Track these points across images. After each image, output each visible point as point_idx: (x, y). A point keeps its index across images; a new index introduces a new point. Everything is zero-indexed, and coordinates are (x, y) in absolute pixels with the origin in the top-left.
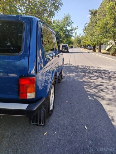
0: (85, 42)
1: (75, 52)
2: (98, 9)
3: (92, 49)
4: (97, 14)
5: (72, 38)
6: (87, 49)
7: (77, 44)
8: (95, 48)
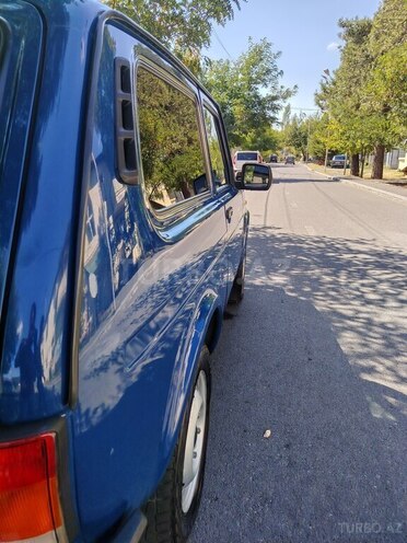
0: (322, 140)
1: (286, 177)
2: (372, 18)
3: (348, 167)
4: (371, 36)
5: (274, 127)
6: (329, 165)
7: (293, 148)
8: (360, 164)
